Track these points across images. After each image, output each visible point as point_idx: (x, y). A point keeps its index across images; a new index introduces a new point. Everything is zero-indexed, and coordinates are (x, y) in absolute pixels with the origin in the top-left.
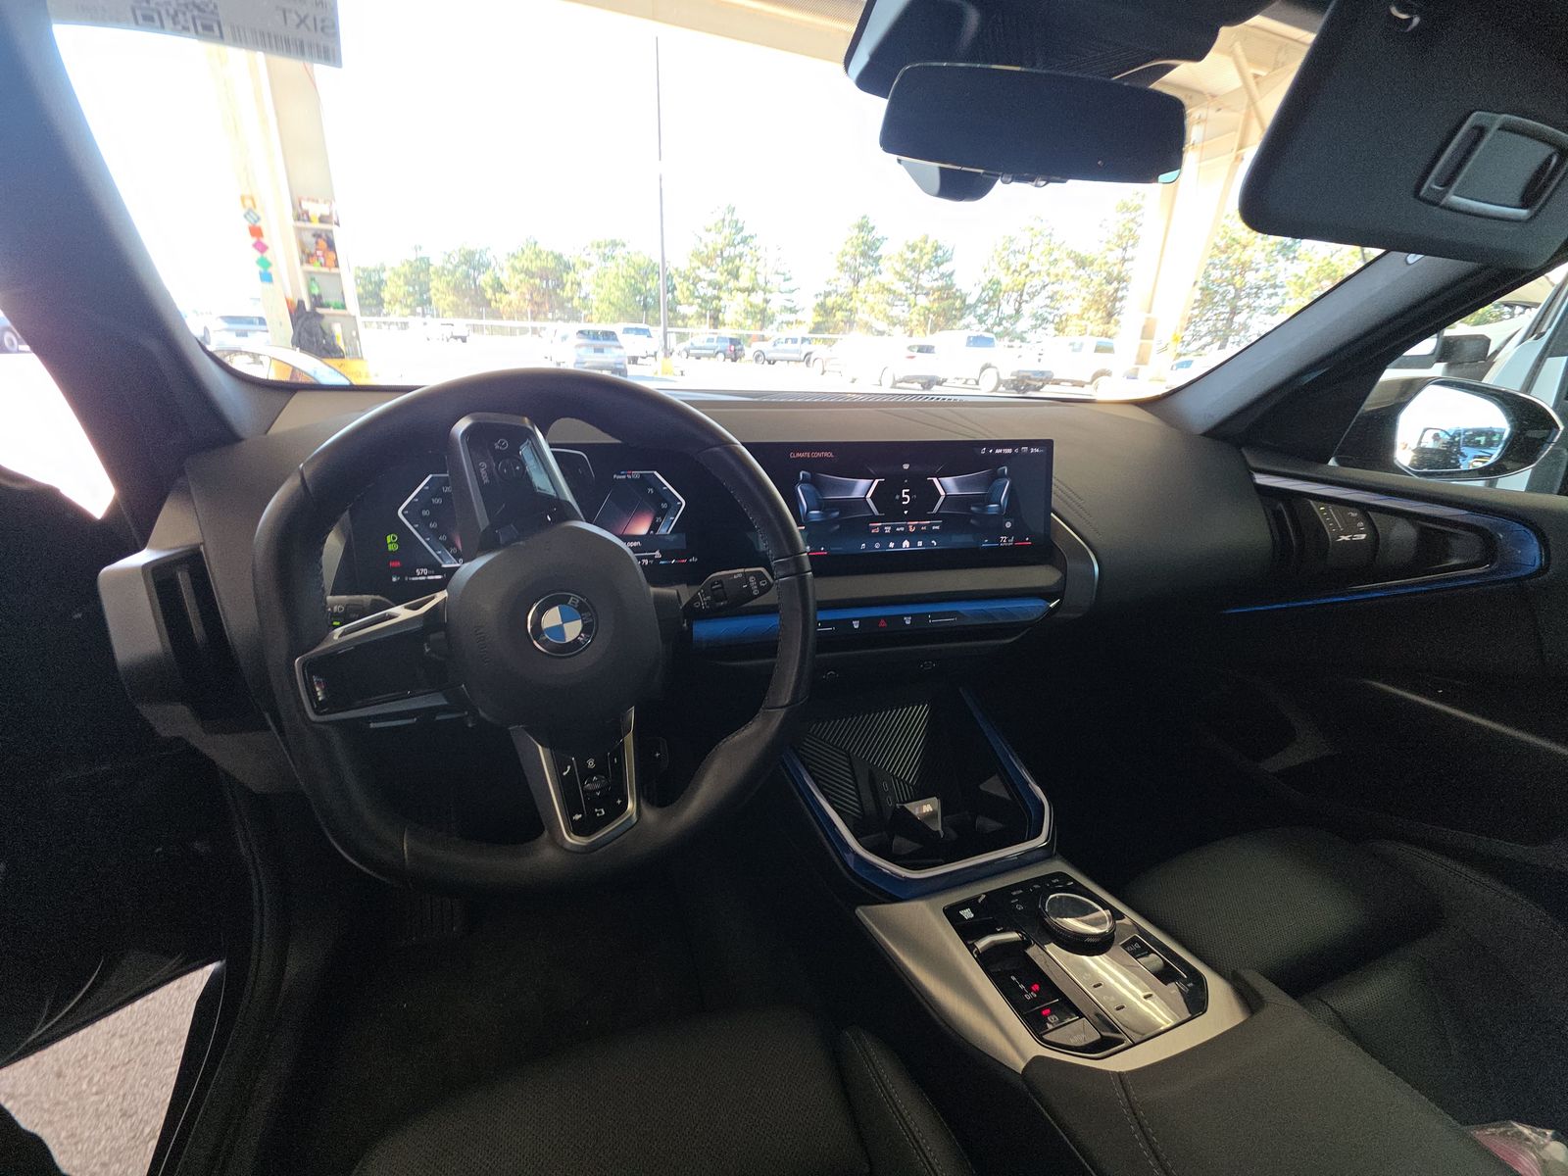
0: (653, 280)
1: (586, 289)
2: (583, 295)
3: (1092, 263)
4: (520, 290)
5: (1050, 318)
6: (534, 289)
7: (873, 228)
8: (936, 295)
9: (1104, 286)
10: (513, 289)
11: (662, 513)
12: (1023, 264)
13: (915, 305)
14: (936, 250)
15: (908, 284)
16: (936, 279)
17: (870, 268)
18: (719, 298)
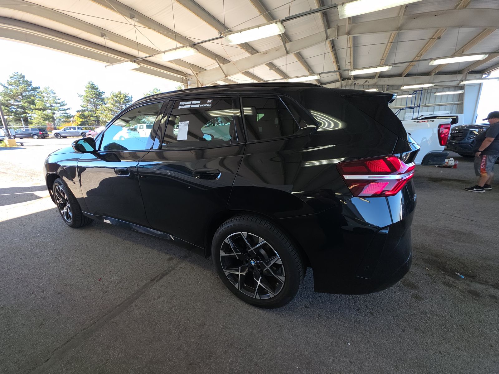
7: (97, 89)
17: (101, 102)
18: (25, 113)
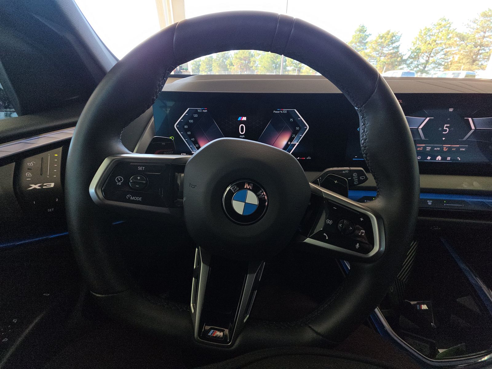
0: (279, 58)
1: (257, 63)
2: (256, 65)
3: (468, 38)
4: (238, 65)
5: (443, 63)
6: (242, 64)
7: (366, 31)
8: (389, 57)
9: (473, 49)
10: (235, 64)
11: (295, 132)
12: (433, 40)
13: (380, 61)
14: (392, 37)
15: (378, 53)
16: (391, 50)
17: (362, 47)
